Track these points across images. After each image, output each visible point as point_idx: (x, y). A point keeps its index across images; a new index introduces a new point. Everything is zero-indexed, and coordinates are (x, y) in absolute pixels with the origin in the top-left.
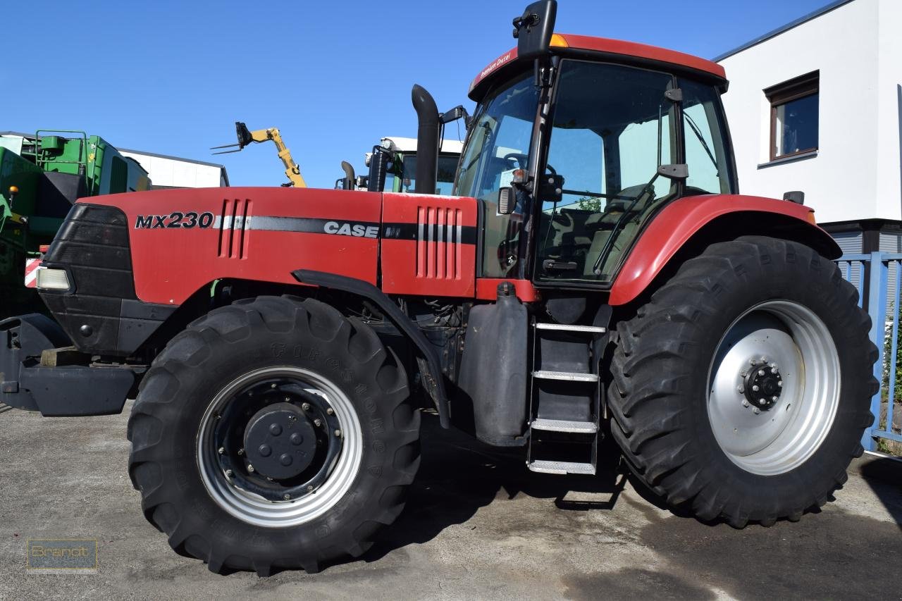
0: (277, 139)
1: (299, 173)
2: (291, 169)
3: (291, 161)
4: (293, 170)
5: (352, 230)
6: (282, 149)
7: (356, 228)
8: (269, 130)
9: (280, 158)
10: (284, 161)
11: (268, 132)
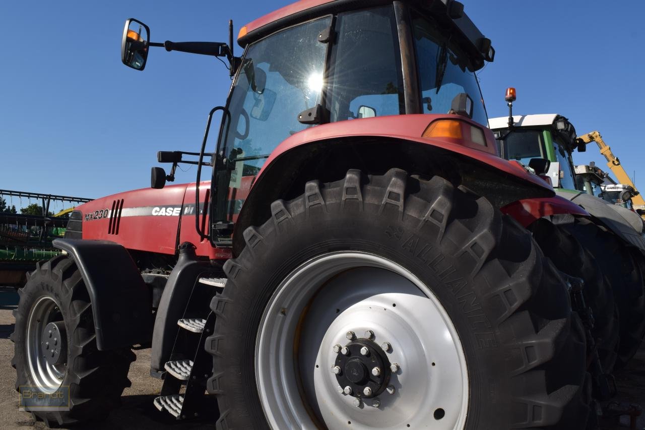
0: (598, 139)
1: (618, 165)
2: (611, 162)
3: (612, 155)
4: (613, 162)
5: (166, 212)
6: (602, 146)
7: (169, 209)
8: (591, 133)
9: (602, 154)
10: (606, 156)
11: (589, 135)
